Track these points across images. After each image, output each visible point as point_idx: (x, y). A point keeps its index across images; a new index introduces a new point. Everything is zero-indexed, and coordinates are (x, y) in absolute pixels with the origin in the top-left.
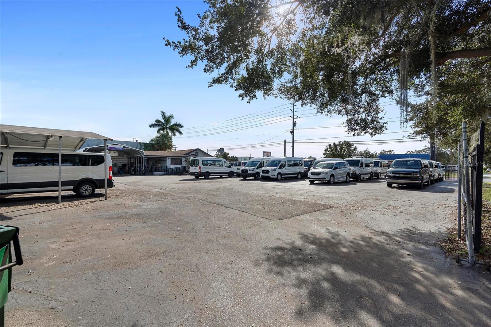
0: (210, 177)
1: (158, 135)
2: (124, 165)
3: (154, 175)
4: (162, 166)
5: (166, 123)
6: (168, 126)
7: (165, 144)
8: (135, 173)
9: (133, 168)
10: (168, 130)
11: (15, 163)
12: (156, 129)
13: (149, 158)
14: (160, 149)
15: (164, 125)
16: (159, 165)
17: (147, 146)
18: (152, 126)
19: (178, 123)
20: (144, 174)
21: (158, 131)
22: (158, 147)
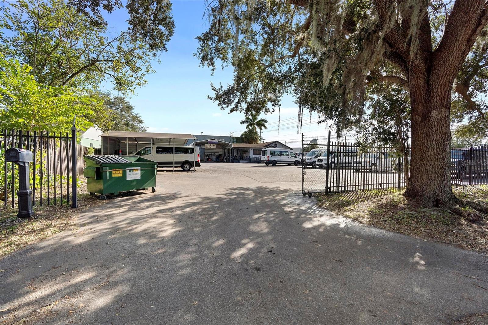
0: (277, 165)
1: (247, 130)
2: (220, 155)
3: (240, 163)
4: (247, 155)
5: (254, 120)
6: (255, 122)
7: (251, 138)
8: (227, 161)
9: (225, 157)
10: (255, 126)
11: (157, 152)
12: (246, 125)
13: (238, 150)
14: (248, 142)
15: (252, 121)
16: (245, 155)
17: (238, 140)
18: (243, 122)
19: (263, 119)
20: (233, 162)
21: (248, 127)
22: (247, 141)
